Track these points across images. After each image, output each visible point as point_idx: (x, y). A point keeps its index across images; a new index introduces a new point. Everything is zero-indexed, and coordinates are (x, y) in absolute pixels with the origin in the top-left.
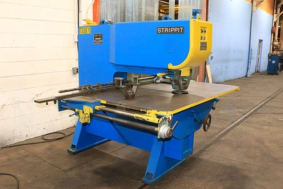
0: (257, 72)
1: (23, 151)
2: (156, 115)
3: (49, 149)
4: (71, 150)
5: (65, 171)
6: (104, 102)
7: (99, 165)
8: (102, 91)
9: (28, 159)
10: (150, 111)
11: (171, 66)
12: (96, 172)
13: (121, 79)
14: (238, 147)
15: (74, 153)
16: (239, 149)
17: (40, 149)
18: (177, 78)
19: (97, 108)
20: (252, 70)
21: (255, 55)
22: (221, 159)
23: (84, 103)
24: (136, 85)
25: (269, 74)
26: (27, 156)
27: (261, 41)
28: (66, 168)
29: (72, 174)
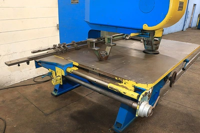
0: (190, 27)
1: (16, 93)
2: (134, 86)
3: (37, 91)
4: (54, 93)
5: (47, 115)
6: (77, 64)
7: (76, 109)
8: (77, 49)
9: (18, 101)
10: (126, 81)
11: (146, 27)
12: (73, 117)
13: (94, 40)
14: (190, 93)
15: (56, 96)
16: (191, 95)
17: (30, 91)
18: (150, 39)
19: (69, 70)
20: (187, 26)
21: (190, 15)
22: (178, 105)
23: (57, 65)
24: (110, 46)
25: (198, 29)
26: (18, 98)
27: (195, 5)
28: (48, 111)
29: (52, 118)
